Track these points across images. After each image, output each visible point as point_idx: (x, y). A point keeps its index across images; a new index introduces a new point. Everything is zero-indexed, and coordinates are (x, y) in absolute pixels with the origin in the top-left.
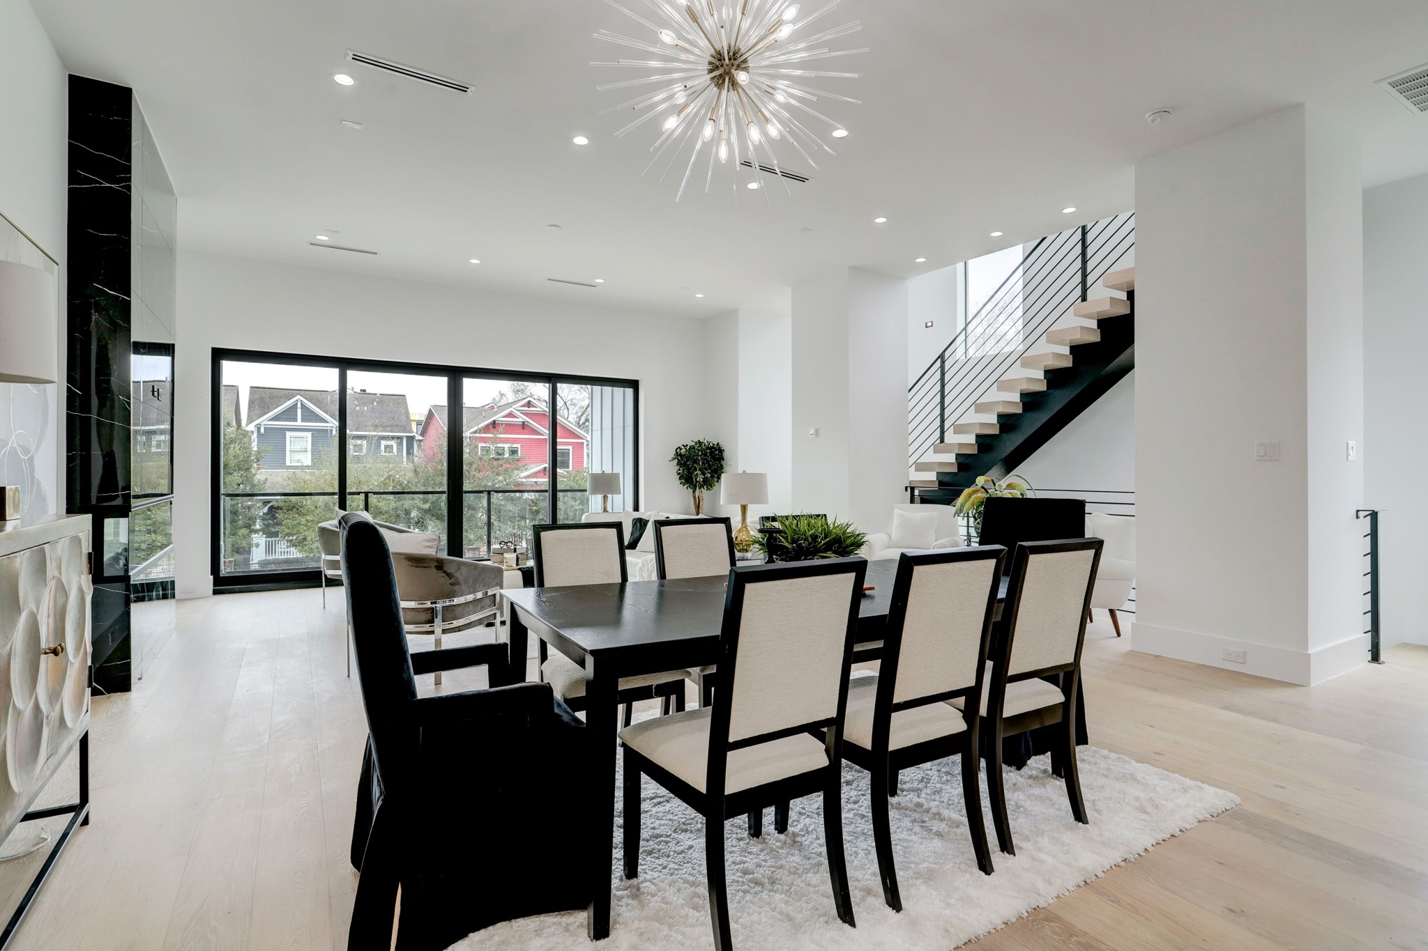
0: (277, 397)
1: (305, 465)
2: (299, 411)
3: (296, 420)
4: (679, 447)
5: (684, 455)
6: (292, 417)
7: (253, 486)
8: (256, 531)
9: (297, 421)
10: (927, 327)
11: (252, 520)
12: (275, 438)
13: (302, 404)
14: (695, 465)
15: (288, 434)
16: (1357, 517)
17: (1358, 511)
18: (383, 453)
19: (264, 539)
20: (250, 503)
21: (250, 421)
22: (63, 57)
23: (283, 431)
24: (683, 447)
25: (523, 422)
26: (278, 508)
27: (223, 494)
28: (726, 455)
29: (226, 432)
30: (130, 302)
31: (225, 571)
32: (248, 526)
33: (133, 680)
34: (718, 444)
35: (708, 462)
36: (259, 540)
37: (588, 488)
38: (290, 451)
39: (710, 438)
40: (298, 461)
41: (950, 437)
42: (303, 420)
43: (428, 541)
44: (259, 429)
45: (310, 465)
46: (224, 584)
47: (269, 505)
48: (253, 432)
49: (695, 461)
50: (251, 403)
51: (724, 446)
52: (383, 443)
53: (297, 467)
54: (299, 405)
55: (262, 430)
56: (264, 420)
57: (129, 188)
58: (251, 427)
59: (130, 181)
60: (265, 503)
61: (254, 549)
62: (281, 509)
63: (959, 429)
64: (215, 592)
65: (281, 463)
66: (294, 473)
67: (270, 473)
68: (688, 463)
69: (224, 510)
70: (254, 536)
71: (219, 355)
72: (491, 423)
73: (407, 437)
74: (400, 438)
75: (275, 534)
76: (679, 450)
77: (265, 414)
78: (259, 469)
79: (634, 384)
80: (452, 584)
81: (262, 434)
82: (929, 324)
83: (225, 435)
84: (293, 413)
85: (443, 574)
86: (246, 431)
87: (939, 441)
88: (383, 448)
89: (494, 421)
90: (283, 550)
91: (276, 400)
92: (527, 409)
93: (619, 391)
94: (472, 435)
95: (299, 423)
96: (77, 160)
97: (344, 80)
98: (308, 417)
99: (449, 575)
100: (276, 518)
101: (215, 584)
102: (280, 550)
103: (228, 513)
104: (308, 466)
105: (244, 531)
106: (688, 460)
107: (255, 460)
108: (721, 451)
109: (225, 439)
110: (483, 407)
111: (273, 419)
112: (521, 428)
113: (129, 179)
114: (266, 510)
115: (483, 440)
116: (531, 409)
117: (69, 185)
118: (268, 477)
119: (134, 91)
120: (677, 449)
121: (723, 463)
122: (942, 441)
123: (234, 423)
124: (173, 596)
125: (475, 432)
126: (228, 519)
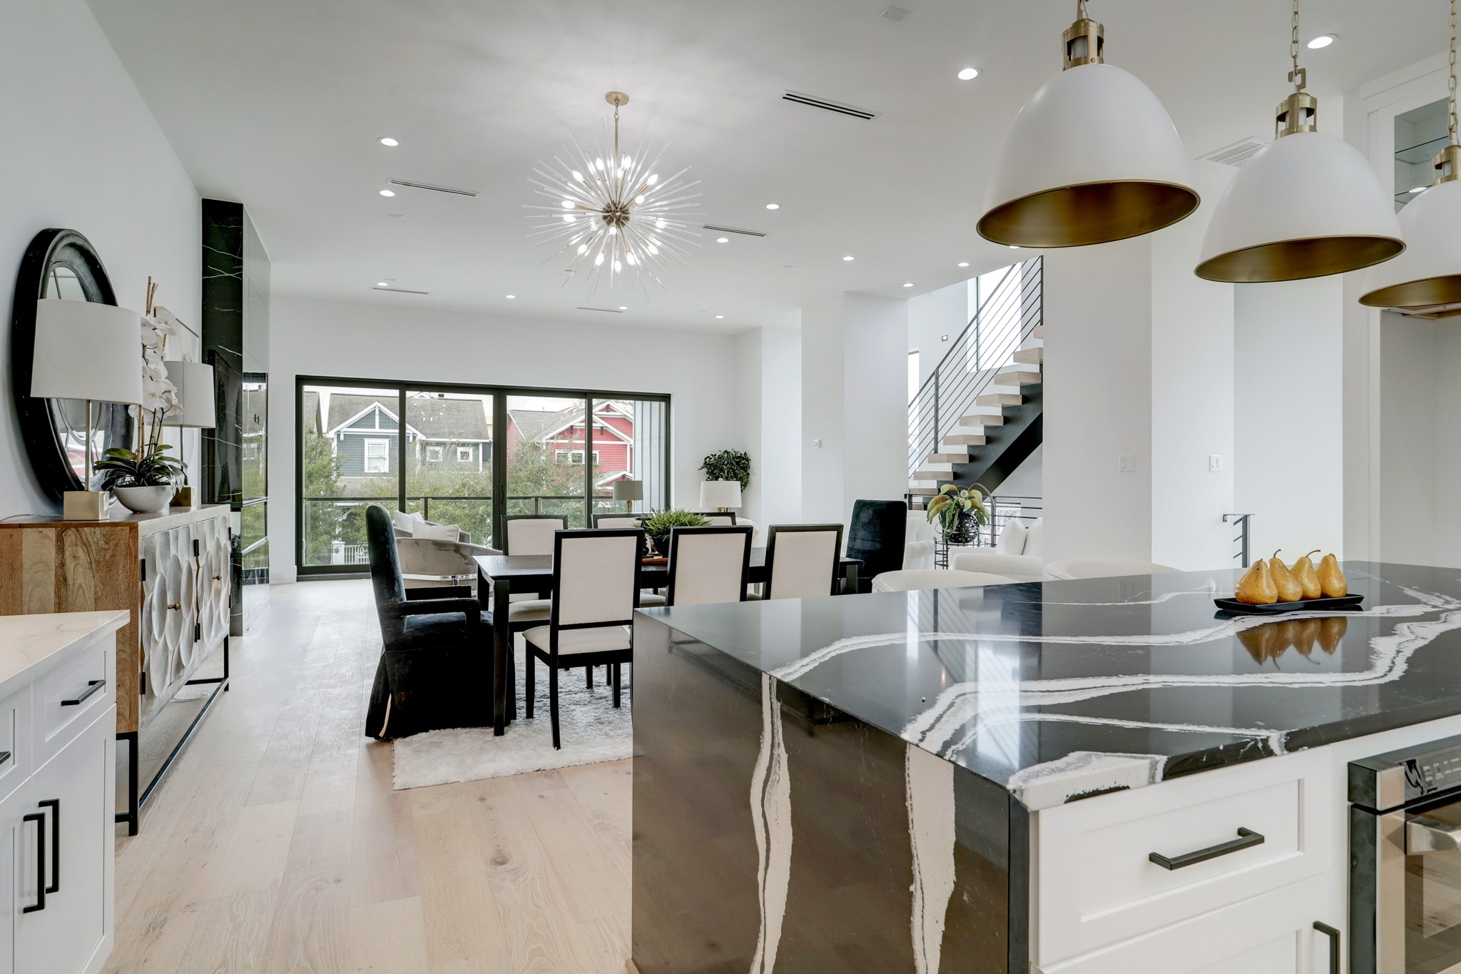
0: (356, 403)
1: (382, 471)
2: (377, 418)
3: (373, 427)
4: (708, 457)
5: (712, 464)
6: (371, 424)
7: (333, 492)
8: (335, 537)
9: (375, 428)
10: (943, 340)
11: (332, 525)
12: (352, 443)
13: (380, 411)
14: (721, 473)
15: (367, 441)
16: (1224, 520)
17: (1224, 515)
18: (459, 460)
19: (343, 546)
20: (330, 510)
21: (330, 427)
22: (199, 190)
23: (362, 437)
24: (711, 457)
25: (602, 428)
26: (356, 514)
27: (305, 498)
28: (752, 464)
29: (309, 439)
30: (242, 357)
31: (306, 563)
32: (327, 533)
33: (244, 630)
34: (745, 453)
35: (734, 471)
36: (338, 544)
37: (613, 496)
38: (369, 458)
39: (738, 448)
40: (376, 468)
41: (942, 449)
42: (381, 427)
43: (450, 531)
44: (339, 436)
45: (388, 472)
46: (304, 573)
47: (349, 512)
48: (333, 439)
49: (722, 470)
50: (331, 409)
51: (750, 456)
52: (460, 449)
53: (374, 474)
54: (377, 412)
55: (342, 438)
56: (344, 427)
57: (241, 275)
58: (332, 434)
59: (242, 271)
60: (345, 509)
61: (334, 555)
62: (359, 515)
63: (950, 441)
64: (298, 580)
65: (361, 471)
66: (371, 480)
67: (349, 481)
68: (715, 472)
69: (306, 516)
70: (333, 543)
71: (301, 380)
72: (567, 430)
73: (483, 443)
74: (476, 445)
75: (354, 542)
76: (708, 459)
77: (345, 421)
78: (339, 475)
79: (666, 398)
80: (467, 564)
81: (342, 441)
82: (945, 338)
83: (306, 442)
84: (372, 420)
85: (460, 556)
86: (327, 439)
87: (933, 452)
88: (459, 455)
89: (572, 427)
90: (361, 557)
91: (355, 406)
92: (606, 413)
93: (656, 404)
94: (548, 441)
95: (377, 430)
96: (208, 258)
97: (387, 193)
98: (386, 424)
99: (465, 557)
100: (355, 524)
101: (299, 573)
102: (359, 557)
103: (309, 518)
104: (385, 473)
105: (325, 537)
106: (715, 469)
107: (335, 468)
108: (748, 460)
109: (306, 446)
110: (562, 411)
111: (351, 426)
112: (599, 433)
113: (241, 270)
114: (345, 517)
115: (559, 446)
116: (610, 413)
117: (203, 276)
118: (347, 484)
119: (244, 206)
120: (706, 459)
121: (750, 471)
122: (936, 452)
123: (315, 430)
124: (268, 582)
125: (552, 438)
126: (309, 525)
